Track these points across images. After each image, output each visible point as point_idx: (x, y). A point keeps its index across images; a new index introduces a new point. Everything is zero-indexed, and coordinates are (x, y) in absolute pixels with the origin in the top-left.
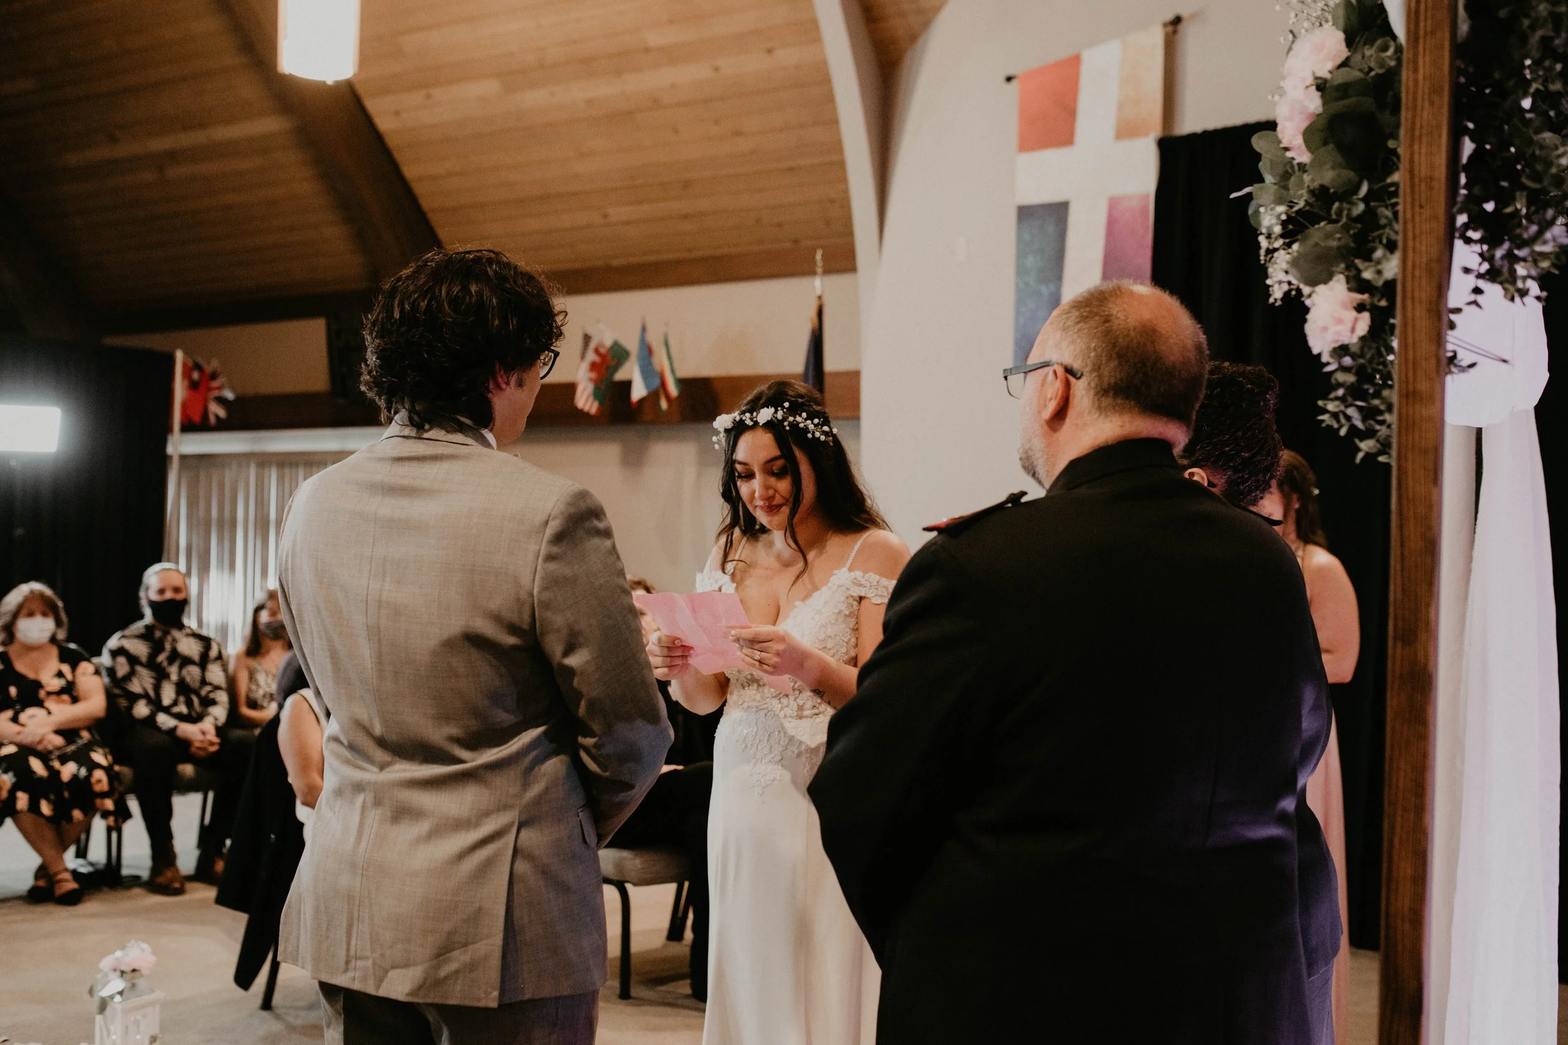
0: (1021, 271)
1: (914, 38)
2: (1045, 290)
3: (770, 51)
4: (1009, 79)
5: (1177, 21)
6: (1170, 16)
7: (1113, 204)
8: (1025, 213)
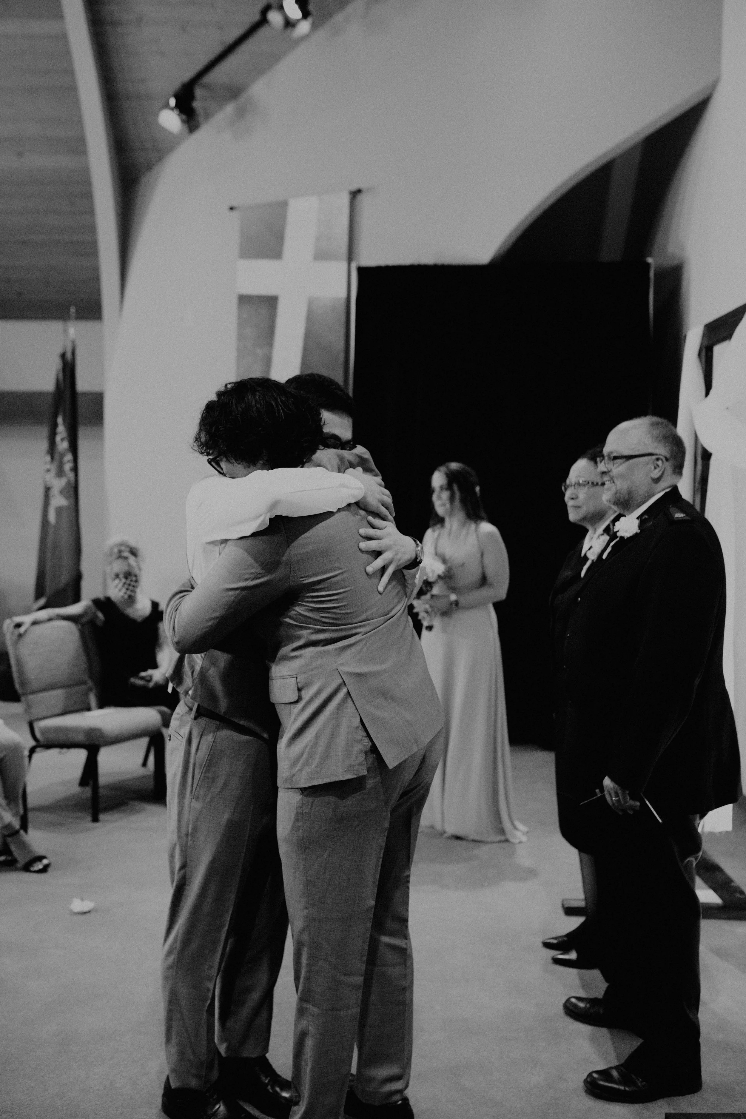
0: (241, 337)
1: (150, 167)
2: (260, 352)
3: (20, 154)
4: (232, 209)
5: (359, 191)
6: (354, 187)
7: (311, 302)
8: (244, 300)
